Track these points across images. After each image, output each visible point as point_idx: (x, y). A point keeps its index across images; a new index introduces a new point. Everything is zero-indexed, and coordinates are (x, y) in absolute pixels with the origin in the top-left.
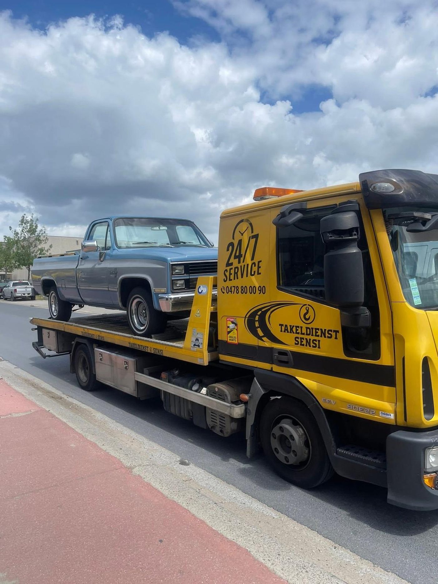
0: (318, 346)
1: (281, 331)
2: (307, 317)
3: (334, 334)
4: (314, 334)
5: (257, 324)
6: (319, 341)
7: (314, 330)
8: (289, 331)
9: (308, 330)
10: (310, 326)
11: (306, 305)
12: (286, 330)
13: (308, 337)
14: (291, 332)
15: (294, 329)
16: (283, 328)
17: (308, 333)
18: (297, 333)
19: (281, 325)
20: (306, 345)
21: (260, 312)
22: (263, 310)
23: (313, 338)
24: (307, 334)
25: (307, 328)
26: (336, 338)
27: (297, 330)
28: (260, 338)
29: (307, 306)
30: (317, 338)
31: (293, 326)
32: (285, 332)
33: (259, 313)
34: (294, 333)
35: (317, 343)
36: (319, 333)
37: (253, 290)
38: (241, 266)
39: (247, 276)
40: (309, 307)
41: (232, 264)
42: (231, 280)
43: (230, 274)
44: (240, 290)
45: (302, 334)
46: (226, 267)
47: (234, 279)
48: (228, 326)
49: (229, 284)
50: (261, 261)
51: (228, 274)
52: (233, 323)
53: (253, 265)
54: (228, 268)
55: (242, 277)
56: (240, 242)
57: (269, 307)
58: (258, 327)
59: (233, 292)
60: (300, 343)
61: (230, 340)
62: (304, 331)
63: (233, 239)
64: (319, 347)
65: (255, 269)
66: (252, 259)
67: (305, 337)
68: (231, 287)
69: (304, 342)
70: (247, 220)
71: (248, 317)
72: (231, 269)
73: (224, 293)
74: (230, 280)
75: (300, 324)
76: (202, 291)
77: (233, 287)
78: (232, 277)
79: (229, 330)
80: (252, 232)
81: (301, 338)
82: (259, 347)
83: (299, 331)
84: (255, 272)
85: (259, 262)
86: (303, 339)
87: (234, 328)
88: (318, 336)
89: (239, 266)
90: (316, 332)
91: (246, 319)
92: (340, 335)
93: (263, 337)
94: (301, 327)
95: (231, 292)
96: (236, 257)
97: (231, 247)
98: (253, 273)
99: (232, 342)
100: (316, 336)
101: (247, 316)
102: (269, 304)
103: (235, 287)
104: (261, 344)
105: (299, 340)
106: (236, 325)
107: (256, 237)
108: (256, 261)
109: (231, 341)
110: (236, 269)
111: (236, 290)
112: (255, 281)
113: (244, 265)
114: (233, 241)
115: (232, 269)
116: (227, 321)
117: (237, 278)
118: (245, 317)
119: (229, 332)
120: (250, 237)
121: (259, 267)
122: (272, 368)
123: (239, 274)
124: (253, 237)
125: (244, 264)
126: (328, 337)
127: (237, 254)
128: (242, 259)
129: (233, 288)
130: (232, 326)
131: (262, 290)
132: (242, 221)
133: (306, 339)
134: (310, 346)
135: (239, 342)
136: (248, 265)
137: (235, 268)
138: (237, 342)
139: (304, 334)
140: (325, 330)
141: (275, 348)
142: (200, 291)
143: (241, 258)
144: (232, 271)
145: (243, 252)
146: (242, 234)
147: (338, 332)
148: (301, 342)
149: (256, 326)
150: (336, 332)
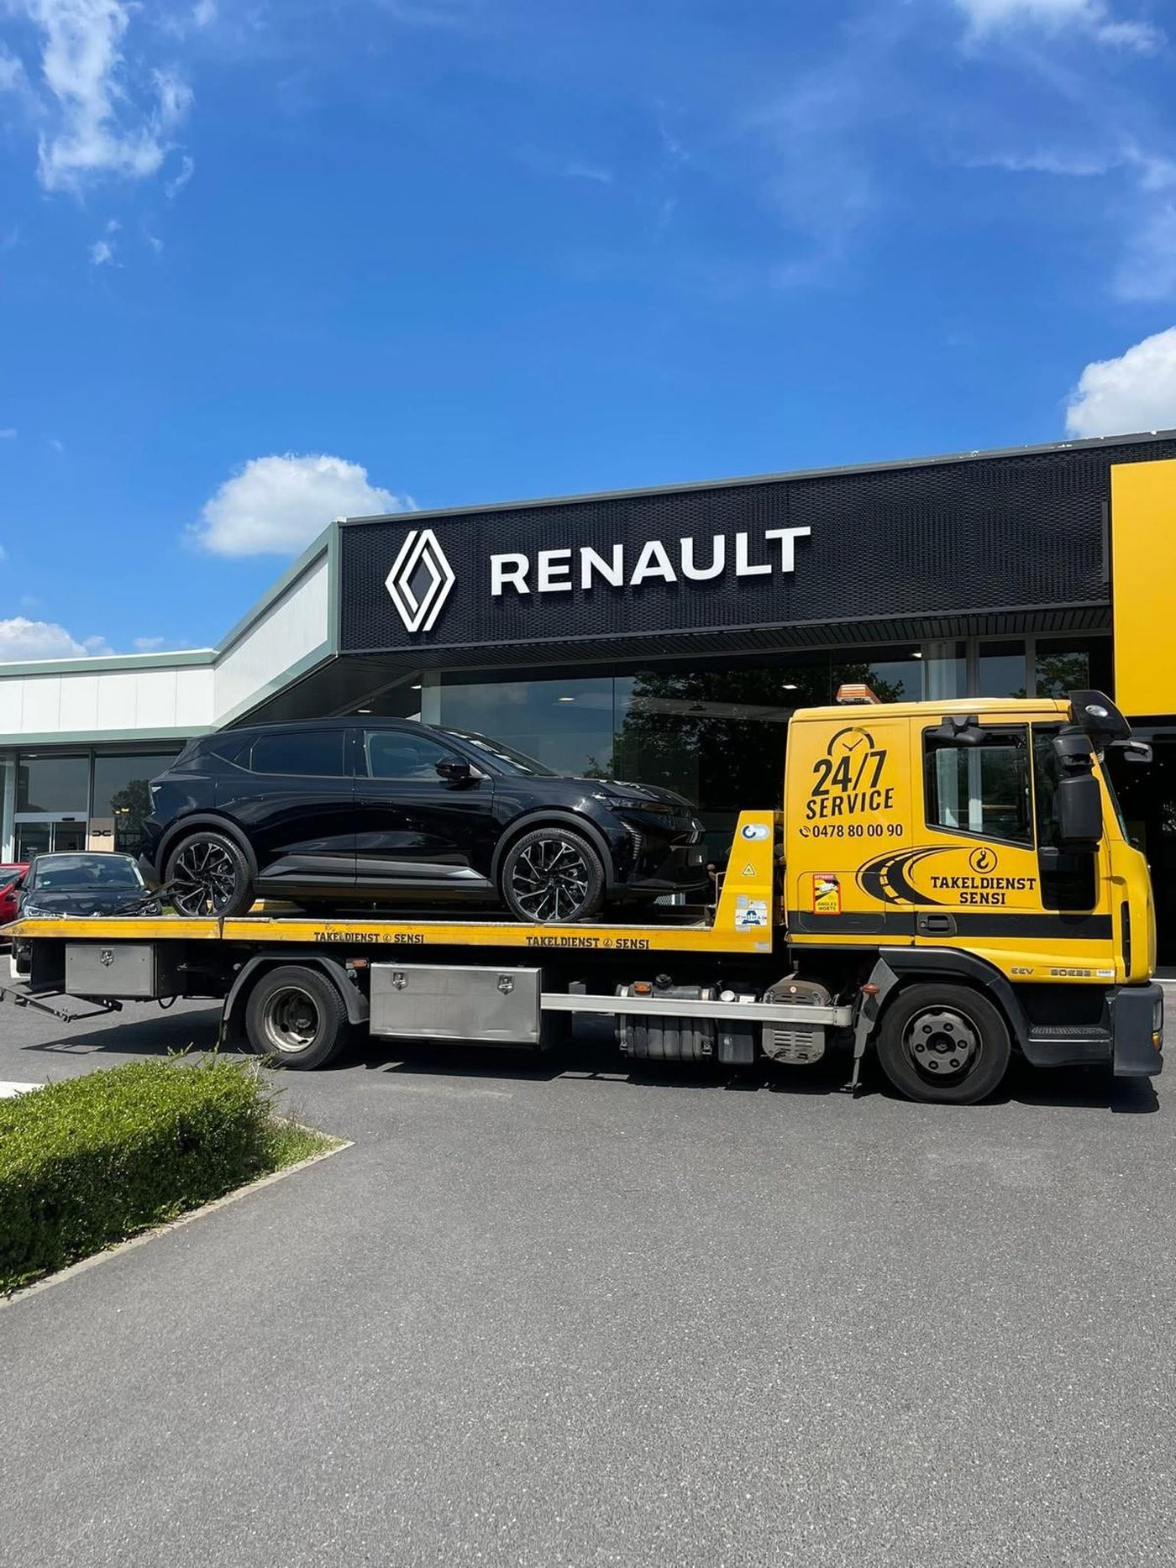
0: (1001, 901)
1: (935, 886)
2: (983, 864)
3: (1027, 884)
4: (995, 886)
5: (883, 881)
6: (1003, 895)
7: (995, 881)
8: (950, 885)
9: (985, 882)
10: (988, 876)
11: (981, 848)
12: (944, 883)
13: (985, 891)
14: (953, 887)
15: (960, 883)
16: (939, 883)
17: (985, 885)
18: (963, 887)
19: (935, 879)
20: (981, 902)
21: (893, 862)
22: (896, 859)
23: (991, 891)
24: (983, 887)
25: (983, 879)
26: (1031, 888)
27: (964, 883)
28: (891, 900)
29: (983, 849)
30: (1000, 891)
31: (958, 878)
32: (941, 886)
33: (889, 864)
34: (958, 887)
35: (1000, 898)
36: (1004, 883)
37: (876, 830)
38: (849, 797)
39: (863, 810)
40: (987, 851)
41: (827, 792)
42: (826, 816)
43: (823, 807)
44: (846, 831)
45: (973, 887)
46: (813, 796)
47: (833, 814)
48: (816, 886)
49: (819, 821)
50: (892, 789)
51: (817, 808)
52: (828, 881)
53: (876, 795)
54: (818, 799)
55: (851, 810)
56: (846, 761)
57: (910, 854)
58: (887, 885)
59: (829, 835)
60: (969, 900)
61: (820, 909)
62: (978, 882)
63: (830, 753)
64: (1003, 903)
65: (882, 800)
66: (874, 784)
67: (979, 891)
68: (825, 828)
69: (978, 898)
70: (860, 730)
71: (866, 871)
72: (823, 801)
73: (806, 836)
74: (822, 815)
75: (971, 874)
76: (754, 834)
77: (830, 826)
78: (828, 811)
79: (818, 893)
80: (872, 746)
81: (972, 894)
82: (887, 913)
83: (969, 883)
84: (878, 805)
85: (888, 791)
86: (976, 894)
87: (832, 890)
88: (1002, 888)
89: (844, 795)
90: (998, 883)
91: (860, 874)
92: (1037, 885)
93: (897, 897)
94: (973, 879)
95: (826, 834)
96: (835, 782)
97: (823, 768)
98: (875, 806)
99: (827, 911)
100: (998, 887)
101: (863, 869)
102: (910, 850)
103: (834, 827)
104: (891, 908)
105: (969, 897)
106: (836, 883)
107: (882, 754)
108: (881, 787)
109: (822, 911)
110: (838, 801)
111: (836, 830)
112: (881, 817)
113: (856, 795)
114: (829, 758)
115: (827, 799)
116: (814, 879)
117: (840, 813)
118: (859, 871)
119: (818, 898)
120: (867, 755)
121: (887, 798)
122: (913, 942)
123: (845, 807)
124: (873, 754)
125: (855, 792)
126: (1018, 888)
127: (840, 777)
128: (851, 785)
129: (829, 830)
130: (826, 887)
131: (895, 830)
132: (850, 729)
133: (982, 894)
134: (987, 902)
135: (842, 910)
136: (864, 795)
137: (835, 799)
138: (837, 910)
139: (977, 887)
140: (1014, 880)
141: (921, 913)
142: (749, 833)
143: (849, 784)
144: (829, 803)
145: (853, 774)
146: (851, 749)
147: (1034, 880)
148: (972, 898)
149: (882, 883)
150: (1031, 880)
